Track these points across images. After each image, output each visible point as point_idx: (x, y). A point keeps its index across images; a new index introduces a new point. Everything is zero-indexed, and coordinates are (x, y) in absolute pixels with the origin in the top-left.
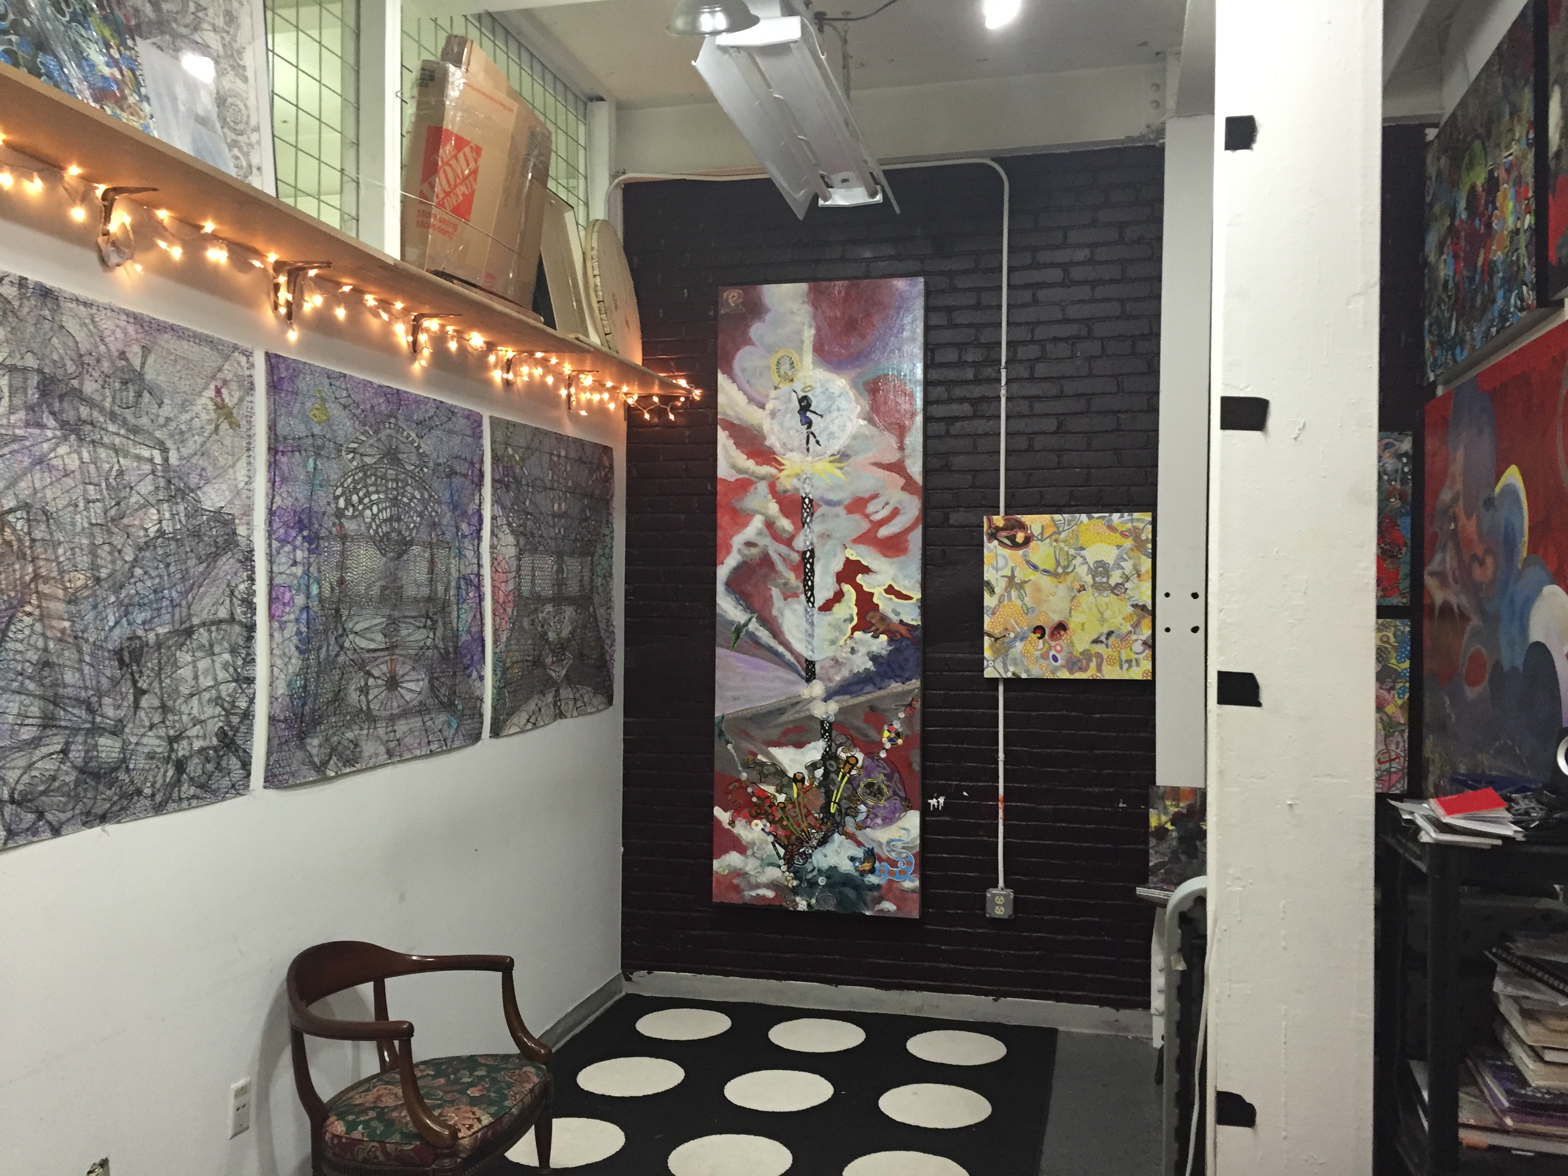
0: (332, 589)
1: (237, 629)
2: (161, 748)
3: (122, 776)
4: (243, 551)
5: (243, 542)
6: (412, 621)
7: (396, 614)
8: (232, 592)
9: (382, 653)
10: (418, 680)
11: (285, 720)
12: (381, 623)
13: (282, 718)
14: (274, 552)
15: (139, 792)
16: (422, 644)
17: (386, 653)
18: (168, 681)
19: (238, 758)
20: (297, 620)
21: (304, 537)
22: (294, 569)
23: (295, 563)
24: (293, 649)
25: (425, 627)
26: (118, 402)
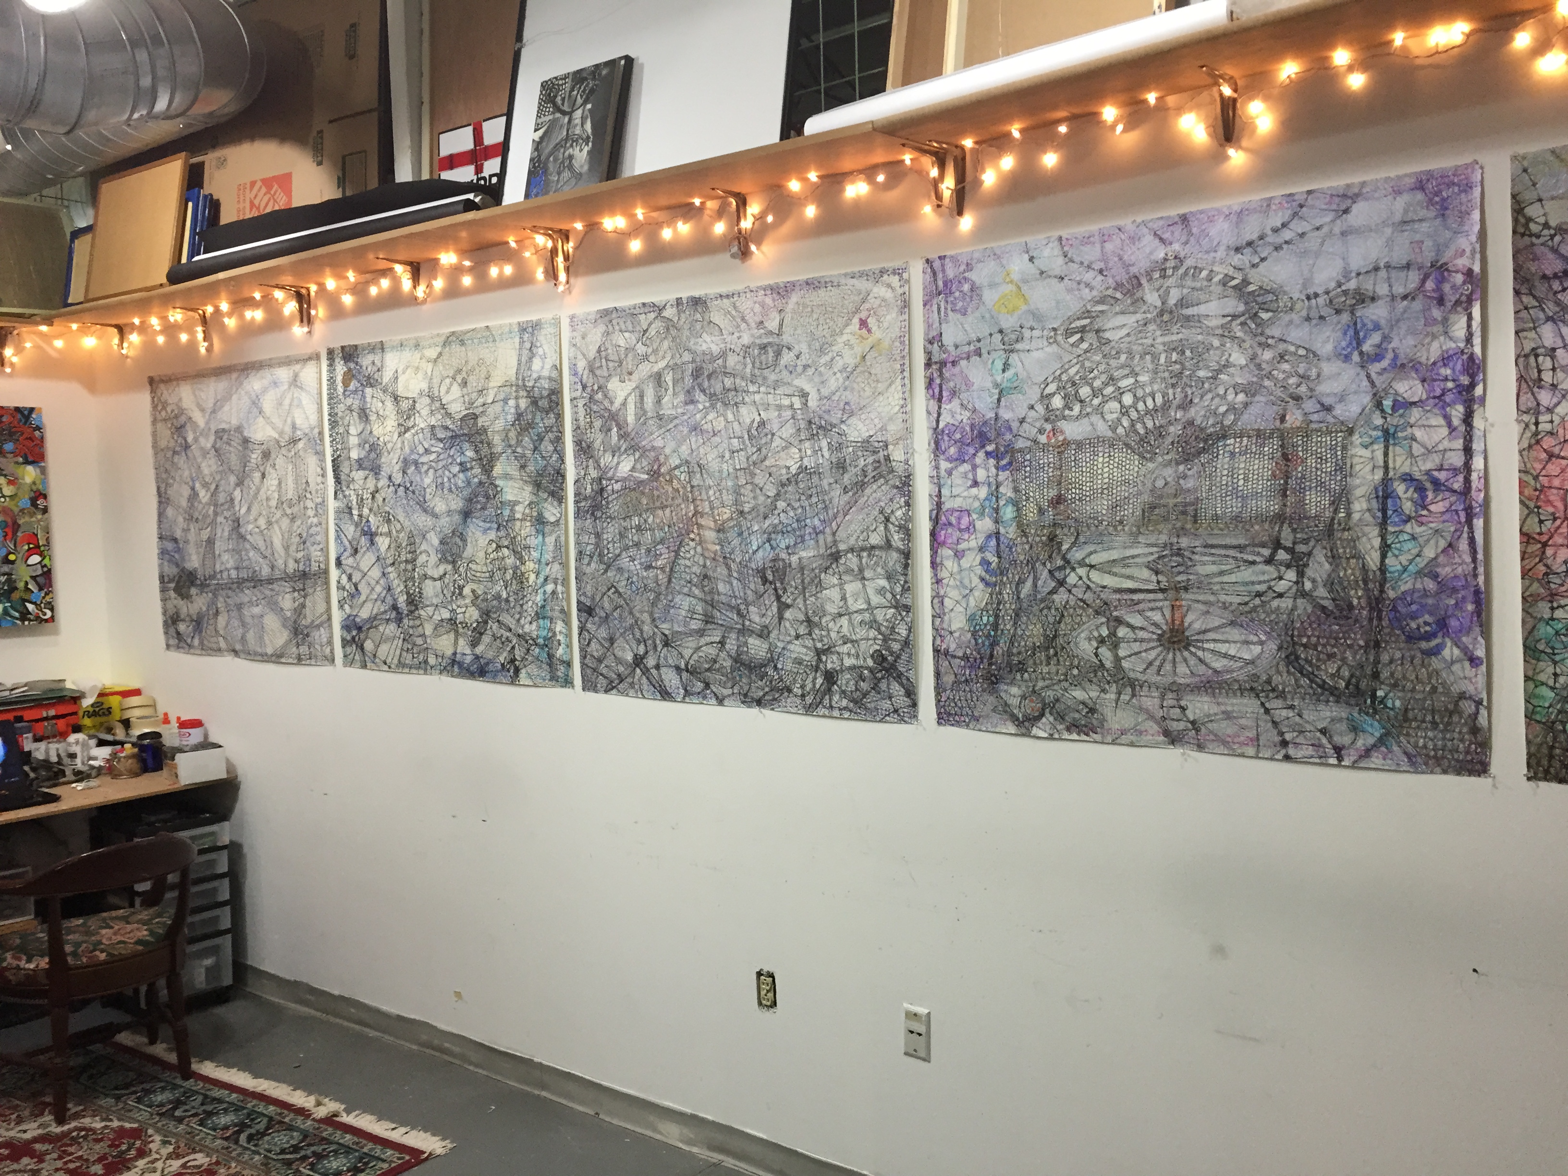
0: (1041, 511)
1: (895, 555)
2: (809, 657)
3: (770, 672)
4: (900, 477)
5: (900, 469)
6: (1231, 552)
7: (1184, 542)
8: (887, 519)
9: (1151, 596)
10: (1247, 643)
11: (965, 658)
12: (1145, 555)
13: (961, 654)
14: (943, 473)
15: (790, 691)
16: (1262, 588)
17: (1160, 596)
18: (813, 599)
19: (902, 684)
20: (981, 549)
21: (988, 454)
22: (974, 491)
23: (975, 484)
24: (976, 581)
25: (1269, 561)
26: (757, 365)
